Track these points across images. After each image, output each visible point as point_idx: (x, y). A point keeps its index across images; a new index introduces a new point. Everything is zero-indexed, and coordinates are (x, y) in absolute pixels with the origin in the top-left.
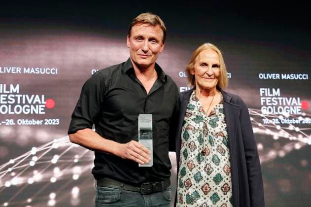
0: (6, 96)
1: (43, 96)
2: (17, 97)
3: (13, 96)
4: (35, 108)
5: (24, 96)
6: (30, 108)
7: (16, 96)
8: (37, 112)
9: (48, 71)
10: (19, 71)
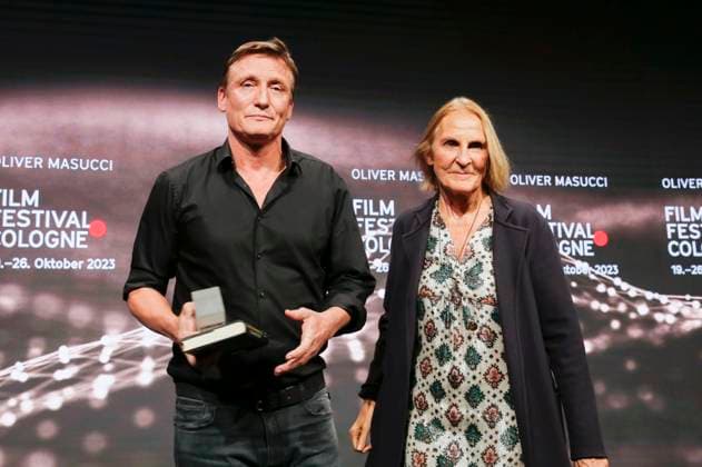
0: (13, 211)
1: (84, 214)
2: (34, 215)
3: (28, 212)
4: (69, 236)
5: (48, 213)
6: (59, 237)
7: (34, 212)
8: (72, 245)
9: (96, 165)
10: (40, 163)
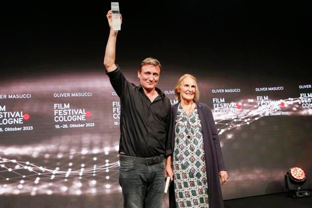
4: (80, 117)
5: (73, 110)
8: (81, 120)
10: (69, 95)
